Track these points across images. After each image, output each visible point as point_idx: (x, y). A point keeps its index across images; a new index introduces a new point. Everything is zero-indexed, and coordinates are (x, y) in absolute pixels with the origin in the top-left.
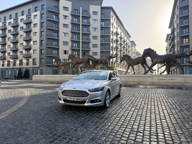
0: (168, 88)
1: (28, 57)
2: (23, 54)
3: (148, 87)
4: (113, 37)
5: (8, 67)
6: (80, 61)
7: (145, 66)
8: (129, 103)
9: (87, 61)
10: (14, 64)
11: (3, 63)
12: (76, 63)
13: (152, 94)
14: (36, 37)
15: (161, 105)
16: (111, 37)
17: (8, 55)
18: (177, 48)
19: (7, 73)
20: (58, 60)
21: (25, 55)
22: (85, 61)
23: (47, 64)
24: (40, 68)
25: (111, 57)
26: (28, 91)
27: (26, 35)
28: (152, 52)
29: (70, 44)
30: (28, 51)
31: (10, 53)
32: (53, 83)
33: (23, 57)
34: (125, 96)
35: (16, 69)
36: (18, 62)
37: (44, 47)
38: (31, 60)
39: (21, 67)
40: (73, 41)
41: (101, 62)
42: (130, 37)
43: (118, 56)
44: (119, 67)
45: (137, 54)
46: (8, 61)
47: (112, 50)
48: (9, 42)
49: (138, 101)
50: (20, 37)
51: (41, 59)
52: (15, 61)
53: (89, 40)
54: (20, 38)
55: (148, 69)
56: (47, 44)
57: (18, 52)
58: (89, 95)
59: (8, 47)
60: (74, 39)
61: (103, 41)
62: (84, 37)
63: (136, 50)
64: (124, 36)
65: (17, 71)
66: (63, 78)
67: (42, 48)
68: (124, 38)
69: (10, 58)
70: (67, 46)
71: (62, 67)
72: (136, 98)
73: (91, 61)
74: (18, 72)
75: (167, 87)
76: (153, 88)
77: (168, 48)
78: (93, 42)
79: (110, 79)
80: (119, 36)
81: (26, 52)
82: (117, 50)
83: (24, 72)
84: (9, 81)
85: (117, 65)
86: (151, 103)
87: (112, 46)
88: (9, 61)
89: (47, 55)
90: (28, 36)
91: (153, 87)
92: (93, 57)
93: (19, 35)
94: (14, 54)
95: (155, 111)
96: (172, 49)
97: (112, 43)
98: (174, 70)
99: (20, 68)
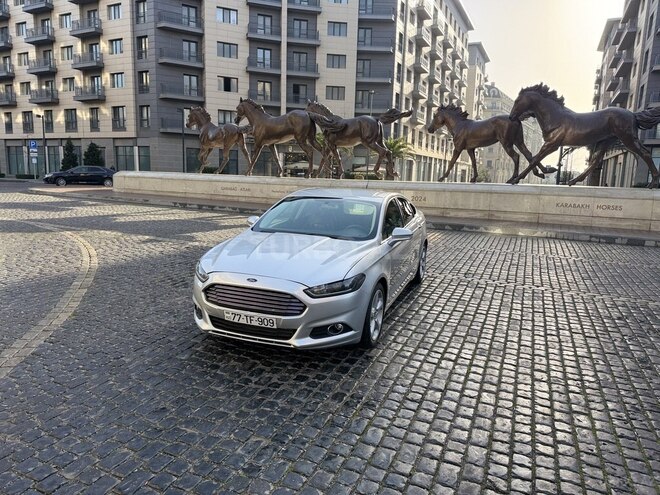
0: (593, 239)
1: (94, 100)
2: (77, 88)
3: (520, 234)
4: (405, 28)
5: (25, 136)
6: (280, 128)
7: (518, 151)
8: (454, 321)
9: (304, 128)
10: (49, 125)
11: (7, 120)
12: (263, 132)
13: (537, 272)
14: (117, 22)
15: (570, 330)
16: (399, 27)
17: (22, 91)
18: (640, 77)
19: (25, 155)
20: (201, 118)
21: (82, 91)
22: (298, 129)
23: (163, 126)
24: (141, 142)
25: (394, 115)
26: (92, 242)
27: (82, 15)
28: (548, 100)
29: (244, 51)
30: (93, 79)
31: (28, 83)
32: (184, 206)
33: (76, 98)
34: (438, 281)
35: (55, 143)
36: (60, 118)
37: (150, 62)
38: (106, 111)
39: (73, 135)
40: (254, 42)
41: (357, 134)
42: (469, 27)
43: (422, 102)
44: (420, 144)
45: (489, 96)
46: (25, 113)
47: (400, 80)
48: (22, 38)
49: (484, 307)
50: (61, 20)
51: (140, 108)
52: (49, 113)
53: (316, 36)
54: (61, 26)
55: (527, 164)
56: (161, 53)
57: (59, 79)
58: (305, 307)
59: (20, 61)
60: (260, 34)
61: (368, 41)
62: (297, 23)
63: (486, 80)
64: (446, 26)
65: (61, 149)
66: (219, 189)
67: (143, 66)
68: (446, 33)
69: (31, 101)
70: (233, 60)
71: (217, 146)
72: (479, 292)
73: (321, 126)
74: (65, 155)
75: (591, 237)
76: (538, 238)
77: (604, 74)
78: (329, 44)
79: (387, 232)
80: (428, 23)
81: (87, 79)
82: (417, 79)
83: (83, 157)
84: (32, 193)
85: (413, 135)
86: (533, 320)
87: (401, 62)
88: (28, 114)
89: (163, 91)
90: (89, 16)
91: (538, 234)
92: (327, 113)
93: (57, 15)
94: (44, 87)
95: (548, 365)
96: (621, 78)
97: (400, 49)
98: (616, 157)
99: (69, 140)
